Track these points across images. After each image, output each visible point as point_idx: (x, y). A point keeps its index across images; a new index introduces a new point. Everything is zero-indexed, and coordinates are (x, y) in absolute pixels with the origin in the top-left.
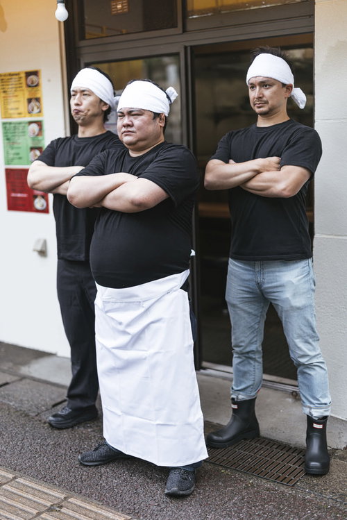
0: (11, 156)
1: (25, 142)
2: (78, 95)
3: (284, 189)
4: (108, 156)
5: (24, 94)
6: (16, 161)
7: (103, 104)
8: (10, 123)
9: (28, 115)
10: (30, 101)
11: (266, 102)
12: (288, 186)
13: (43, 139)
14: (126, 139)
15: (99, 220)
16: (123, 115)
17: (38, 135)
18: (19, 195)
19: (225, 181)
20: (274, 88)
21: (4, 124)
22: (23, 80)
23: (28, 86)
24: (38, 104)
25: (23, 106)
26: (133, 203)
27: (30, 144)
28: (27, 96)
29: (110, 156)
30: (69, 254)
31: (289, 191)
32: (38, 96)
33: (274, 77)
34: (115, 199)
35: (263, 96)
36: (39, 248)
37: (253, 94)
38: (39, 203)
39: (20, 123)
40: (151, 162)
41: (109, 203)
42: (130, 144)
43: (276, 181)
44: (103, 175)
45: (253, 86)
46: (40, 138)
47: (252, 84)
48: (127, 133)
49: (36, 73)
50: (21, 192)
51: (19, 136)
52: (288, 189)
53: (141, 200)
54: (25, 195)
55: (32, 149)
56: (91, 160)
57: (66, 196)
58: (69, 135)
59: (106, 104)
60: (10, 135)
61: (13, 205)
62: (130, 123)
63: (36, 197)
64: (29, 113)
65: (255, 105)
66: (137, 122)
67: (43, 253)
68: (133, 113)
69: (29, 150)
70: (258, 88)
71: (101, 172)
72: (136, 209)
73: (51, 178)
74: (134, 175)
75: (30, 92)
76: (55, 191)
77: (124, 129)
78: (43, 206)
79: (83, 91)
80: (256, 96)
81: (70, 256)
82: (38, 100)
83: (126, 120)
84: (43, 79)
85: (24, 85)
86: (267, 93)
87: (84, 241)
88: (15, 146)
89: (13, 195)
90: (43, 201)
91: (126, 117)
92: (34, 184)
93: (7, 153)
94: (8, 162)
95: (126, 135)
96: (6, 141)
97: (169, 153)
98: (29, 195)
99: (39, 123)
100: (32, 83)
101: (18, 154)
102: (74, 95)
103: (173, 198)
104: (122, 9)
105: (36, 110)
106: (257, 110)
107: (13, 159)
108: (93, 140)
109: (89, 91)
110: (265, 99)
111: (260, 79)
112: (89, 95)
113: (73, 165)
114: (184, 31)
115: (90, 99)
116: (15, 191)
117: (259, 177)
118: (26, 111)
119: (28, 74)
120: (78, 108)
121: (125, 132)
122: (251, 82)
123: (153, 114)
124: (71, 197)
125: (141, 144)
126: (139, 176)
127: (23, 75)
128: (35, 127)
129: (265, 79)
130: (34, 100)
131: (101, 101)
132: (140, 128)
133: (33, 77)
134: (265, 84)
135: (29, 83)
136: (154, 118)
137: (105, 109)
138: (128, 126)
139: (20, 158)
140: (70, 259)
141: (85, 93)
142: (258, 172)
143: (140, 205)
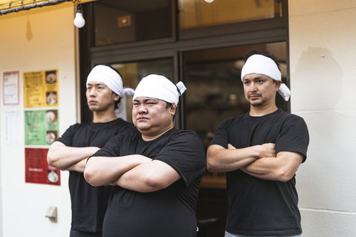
0: (30, 138)
1: (43, 126)
2: (94, 88)
3: (283, 175)
4: (123, 139)
5: (43, 89)
6: (34, 142)
7: (114, 95)
8: (31, 112)
9: (46, 105)
10: (48, 94)
11: (260, 95)
12: (286, 172)
13: (58, 124)
14: (140, 125)
15: (113, 197)
16: (138, 103)
17: (54, 121)
18: (36, 170)
19: (227, 165)
20: (266, 84)
21: (26, 112)
22: (44, 78)
23: (47, 82)
24: (55, 96)
25: (42, 98)
26: (148, 183)
27: (47, 128)
28: (46, 90)
29: (125, 139)
30: (81, 226)
31: (287, 176)
32: (55, 90)
33: (266, 74)
34: (130, 178)
35: (258, 90)
36: (51, 215)
37: (248, 89)
38: (52, 177)
39: (39, 111)
40: (164, 146)
41: (123, 182)
42: (144, 129)
43: (275, 167)
44: (119, 156)
45: (248, 82)
46: (55, 123)
47: (247, 80)
48: (142, 120)
49: (54, 72)
50: (37, 168)
51: (38, 122)
52: (286, 174)
53: (156, 181)
54: (40, 170)
55: (48, 132)
56: (107, 142)
57: (82, 173)
58: (79, 122)
59: (117, 95)
60: (30, 121)
61: (30, 178)
62: (146, 111)
63: (49, 171)
64: (47, 103)
65: (249, 97)
66: (152, 110)
67: (54, 219)
68: (149, 102)
69: (45, 133)
70: (252, 83)
71: (116, 153)
72: (150, 189)
73: (69, 156)
74: (148, 157)
75: (48, 87)
76: (71, 168)
77: (139, 116)
78: (55, 179)
79: (98, 85)
80: (251, 90)
81: (82, 228)
82: (55, 93)
83: (142, 108)
84: (60, 77)
85: (44, 81)
86: (261, 87)
87: (96, 214)
88: (35, 129)
89: (31, 170)
90: (56, 175)
91: (142, 105)
92: (53, 161)
93: (27, 135)
94: (28, 142)
95: (141, 121)
96: (27, 126)
97: (180, 137)
98: (44, 170)
99: (55, 112)
100: (51, 79)
101: (36, 136)
102: (89, 88)
103: (185, 180)
104: (127, 23)
105: (53, 101)
106: (252, 102)
107: (32, 140)
108: (106, 126)
109: (104, 85)
110: (258, 92)
111: (255, 76)
112: (103, 88)
113: (89, 146)
114: (177, 39)
115: (105, 91)
116: (32, 167)
117: (258, 163)
118: (45, 102)
119: (48, 73)
120: (93, 99)
121: (140, 118)
122: (246, 78)
123: (166, 104)
124: (88, 176)
125: (154, 129)
126: (153, 158)
127: (44, 75)
128: (52, 115)
129: (259, 76)
130: (52, 93)
131: (113, 92)
132: (154, 115)
133: (52, 76)
134: (259, 80)
135: (48, 79)
136: (167, 107)
137: (116, 99)
138: (144, 113)
139: (38, 140)
140: (82, 230)
141: (100, 86)
142: (257, 158)
143: (154, 185)
